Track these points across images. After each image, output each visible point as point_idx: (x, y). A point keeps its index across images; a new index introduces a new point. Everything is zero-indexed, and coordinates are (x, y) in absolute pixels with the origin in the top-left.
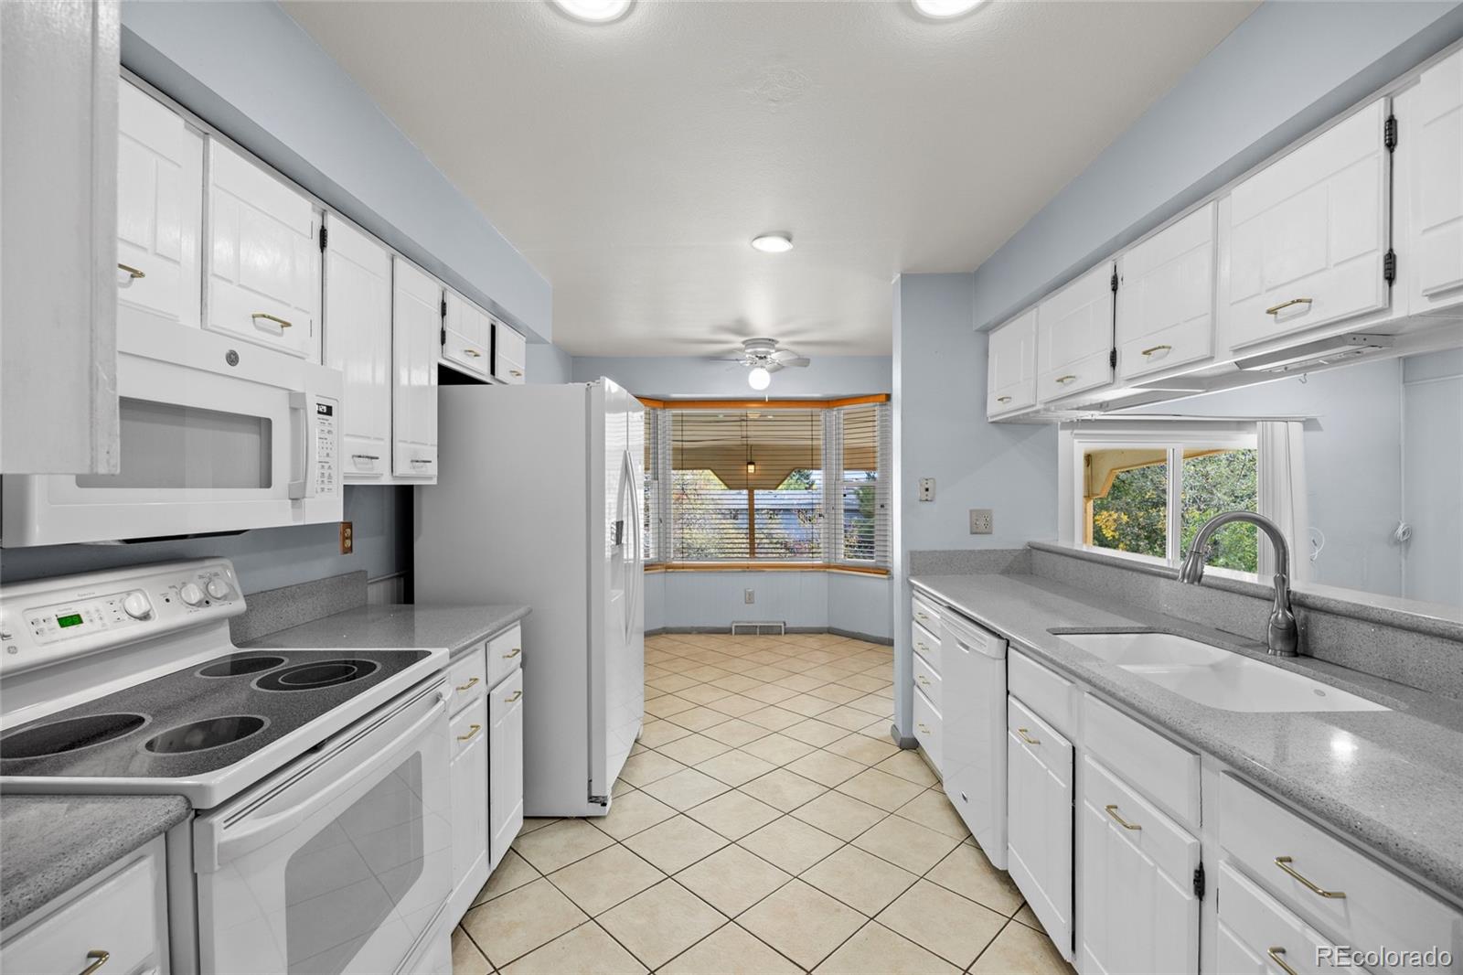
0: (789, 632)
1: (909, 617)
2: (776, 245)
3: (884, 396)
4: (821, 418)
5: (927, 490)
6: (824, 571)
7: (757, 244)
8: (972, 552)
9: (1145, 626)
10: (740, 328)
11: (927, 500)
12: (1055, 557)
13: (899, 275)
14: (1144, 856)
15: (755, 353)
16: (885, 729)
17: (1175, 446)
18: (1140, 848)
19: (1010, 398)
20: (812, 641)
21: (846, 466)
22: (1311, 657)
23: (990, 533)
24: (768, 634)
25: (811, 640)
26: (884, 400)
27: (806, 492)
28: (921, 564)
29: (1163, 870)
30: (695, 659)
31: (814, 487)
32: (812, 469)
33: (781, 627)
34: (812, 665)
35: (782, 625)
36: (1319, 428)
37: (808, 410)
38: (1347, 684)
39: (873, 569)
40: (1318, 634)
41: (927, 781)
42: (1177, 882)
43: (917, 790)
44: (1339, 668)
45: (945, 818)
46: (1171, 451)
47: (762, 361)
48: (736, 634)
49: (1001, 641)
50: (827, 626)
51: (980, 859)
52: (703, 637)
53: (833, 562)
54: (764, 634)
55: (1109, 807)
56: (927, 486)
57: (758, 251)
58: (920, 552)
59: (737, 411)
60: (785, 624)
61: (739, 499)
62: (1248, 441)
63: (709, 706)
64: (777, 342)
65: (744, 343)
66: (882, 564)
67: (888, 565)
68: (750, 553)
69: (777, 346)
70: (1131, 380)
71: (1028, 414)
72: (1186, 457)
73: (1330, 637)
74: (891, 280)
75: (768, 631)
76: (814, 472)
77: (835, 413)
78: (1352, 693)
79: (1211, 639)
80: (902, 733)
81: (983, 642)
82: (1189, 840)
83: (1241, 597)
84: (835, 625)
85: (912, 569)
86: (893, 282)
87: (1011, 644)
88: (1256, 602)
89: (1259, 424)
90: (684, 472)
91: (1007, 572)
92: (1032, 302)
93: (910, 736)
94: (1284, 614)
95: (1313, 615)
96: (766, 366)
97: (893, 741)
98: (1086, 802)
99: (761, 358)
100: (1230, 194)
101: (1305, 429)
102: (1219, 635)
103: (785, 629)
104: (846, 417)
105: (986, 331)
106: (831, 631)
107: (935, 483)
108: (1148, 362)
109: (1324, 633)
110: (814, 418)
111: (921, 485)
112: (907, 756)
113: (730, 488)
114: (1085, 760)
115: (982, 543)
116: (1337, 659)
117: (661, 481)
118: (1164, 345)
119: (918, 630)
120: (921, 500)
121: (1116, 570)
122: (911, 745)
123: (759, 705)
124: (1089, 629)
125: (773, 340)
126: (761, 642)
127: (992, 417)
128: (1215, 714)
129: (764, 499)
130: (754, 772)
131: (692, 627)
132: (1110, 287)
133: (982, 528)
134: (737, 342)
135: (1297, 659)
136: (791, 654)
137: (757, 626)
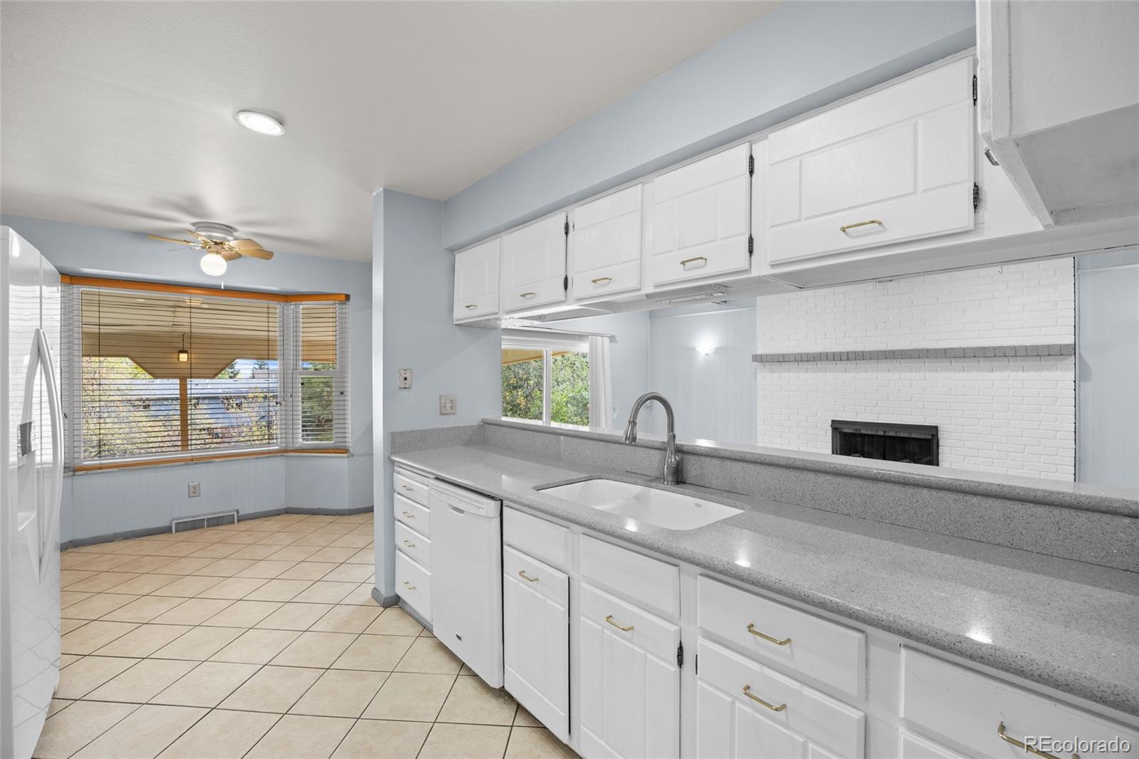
0: (242, 519)
1: (391, 491)
2: (264, 126)
3: (344, 296)
4: (278, 311)
5: (406, 379)
6: (283, 456)
7: (243, 118)
8: (441, 430)
9: (587, 475)
10: (192, 206)
11: (405, 388)
12: (505, 430)
13: (381, 189)
14: (635, 648)
15: (209, 237)
16: (365, 594)
17: (547, 348)
18: (632, 643)
19: (476, 306)
20: (271, 524)
21: (305, 357)
22: (685, 483)
23: (455, 414)
24: (218, 525)
25: (270, 522)
26: (344, 299)
27: (232, 380)
28: (400, 443)
29: (653, 654)
30: (125, 570)
31: (238, 376)
32: (268, 359)
33: (234, 515)
34: (278, 548)
35: (235, 513)
36: (616, 342)
37: (264, 302)
38: (712, 497)
39: (333, 449)
40: (689, 468)
41: (414, 630)
42: (663, 660)
43: (408, 641)
44: (703, 488)
45: (440, 659)
46: (545, 352)
47: (218, 246)
48: (176, 531)
49: (497, 502)
50: (285, 507)
51: (476, 684)
52: (131, 542)
53: (291, 446)
54: (214, 525)
55: (608, 618)
56: (405, 376)
57: (243, 127)
58: (400, 433)
59: (173, 296)
60: (238, 512)
61: (170, 387)
62: (584, 347)
63: (156, 621)
64: (236, 230)
65: (194, 224)
66: (340, 445)
67: (347, 444)
68: (182, 446)
69: (235, 234)
70: (579, 300)
71: (489, 320)
72: (553, 355)
73: (695, 470)
74: (372, 193)
75: (217, 522)
76: (270, 362)
77: (293, 307)
78: (717, 503)
79: (629, 479)
80: (384, 592)
81: (481, 506)
82: (674, 628)
83: (642, 449)
84: (294, 504)
85: (393, 448)
86: (374, 194)
87: (505, 503)
88: (652, 451)
89: (590, 337)
90: (102, 359)
91: (468, 443)
92: (496, 233)
93: (392, 595)
94: (675, 458)
95: (686, 457)
96: (223, 253)
97: (377, 604)
98: (582, 618)
99: (216, 243)
100: (653, 181)
101: (611, 341)
102: (629, 475)
103: (238, 516)
104: (305, 311)
105: (453, 251)
106: (289, 511)
107: (412, 373)
108: (594, 288)
109: (693, 468)
110: (271, 310)
111: (400, 375)
112: (392, 613)
113: (156, 377)
114: (582, 587)
115: (450, 422)
116: (700, 483)
118: (607, 276)
119: (399, 499)
120: (400, 388)
121: (554, 436)
122: (394, 602)
123: (224, 604)
124: (555, 483)
125: (231, 228)
126: (211, 534)
127: (456, 321)
128: (674, 533)
129: (198, 386)
130: (236, 682)
131: (115, 534)
132: (563, 231)
133: (449, 410)
134: (187, 222)
135: (679, 485)
136: (249, 542)
137: (204, 519)
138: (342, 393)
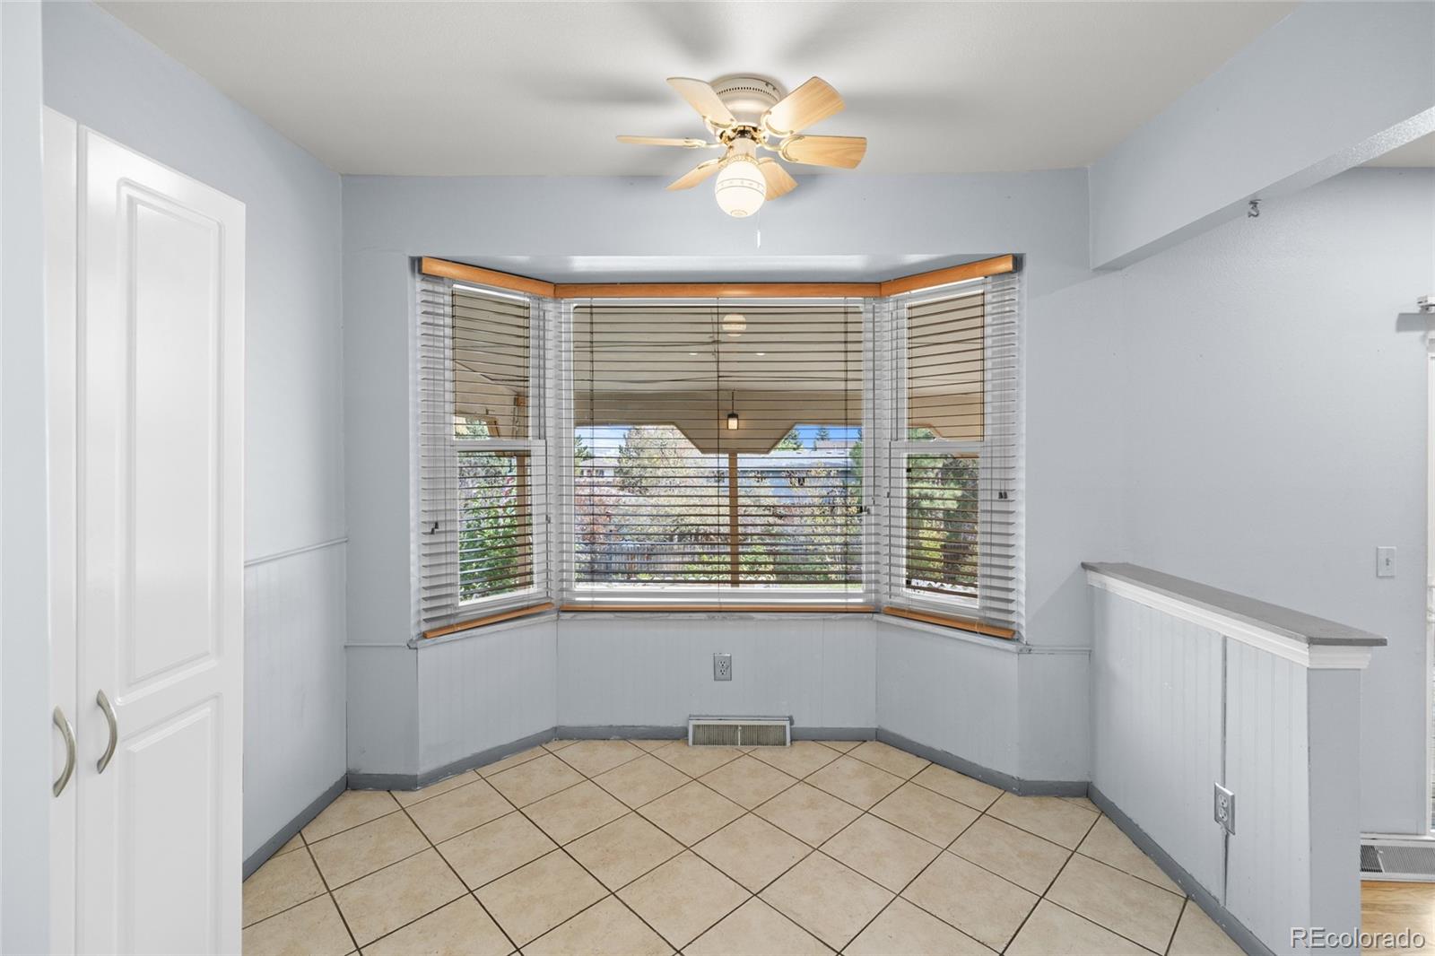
0: (798, 738)
3: (1008, 261)
4: (865, 316)
6: (872, 619)
24: (758, 743)
26: (1009, 266)
33: (785, 727)
35: (787, 724)
37: (837, 301)
39: (979, 625)
48: (695, 742)
50: (875, 726)
52: (628, 752)
54: (751, 743)
60: (792, 720)
75: (758, 737)
77: (891, 306)
103: (791, 729)
106: (877, 736)
110: (851, 317)
117: (551, 442)
126: (747, 761)
131: (611, 726)
137: (737, 727)
138: (1003, 496)
